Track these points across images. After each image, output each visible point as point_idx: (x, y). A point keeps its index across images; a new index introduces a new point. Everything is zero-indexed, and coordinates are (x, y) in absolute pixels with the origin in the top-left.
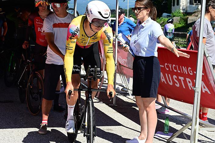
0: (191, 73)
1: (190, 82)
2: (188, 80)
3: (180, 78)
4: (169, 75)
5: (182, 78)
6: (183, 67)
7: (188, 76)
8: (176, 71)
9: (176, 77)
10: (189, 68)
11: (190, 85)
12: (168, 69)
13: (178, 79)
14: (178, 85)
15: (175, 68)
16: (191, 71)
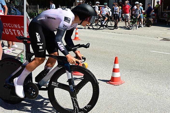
0: (19, 27)
1: (19, 32)
2: (18, 31)
3: (13, 30)
4: (7, 29)
5: (14, 30)
6: (15, 24)
7: (18, 29)
8: (10, 27)
9: (11, 30)
10: (18, 25)
11: (19, 33)
12: (5, 26)
13: (12, 31)
14: (12, 34)
15: (10, 25)
16: (19, 26)
